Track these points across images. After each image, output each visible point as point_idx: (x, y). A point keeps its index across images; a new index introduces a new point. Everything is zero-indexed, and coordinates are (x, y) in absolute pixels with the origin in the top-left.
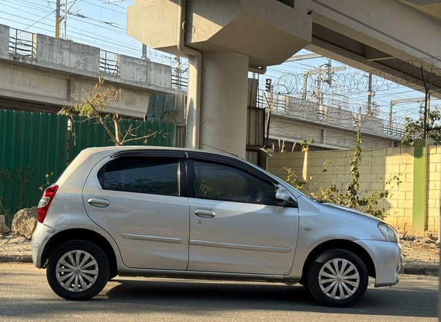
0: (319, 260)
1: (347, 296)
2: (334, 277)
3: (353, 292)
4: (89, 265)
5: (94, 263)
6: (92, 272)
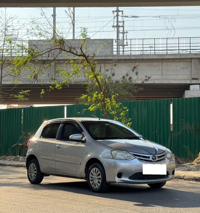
2: (94, 177)
4: (34, 170)
5: (36, 168)
6: (36, 172)
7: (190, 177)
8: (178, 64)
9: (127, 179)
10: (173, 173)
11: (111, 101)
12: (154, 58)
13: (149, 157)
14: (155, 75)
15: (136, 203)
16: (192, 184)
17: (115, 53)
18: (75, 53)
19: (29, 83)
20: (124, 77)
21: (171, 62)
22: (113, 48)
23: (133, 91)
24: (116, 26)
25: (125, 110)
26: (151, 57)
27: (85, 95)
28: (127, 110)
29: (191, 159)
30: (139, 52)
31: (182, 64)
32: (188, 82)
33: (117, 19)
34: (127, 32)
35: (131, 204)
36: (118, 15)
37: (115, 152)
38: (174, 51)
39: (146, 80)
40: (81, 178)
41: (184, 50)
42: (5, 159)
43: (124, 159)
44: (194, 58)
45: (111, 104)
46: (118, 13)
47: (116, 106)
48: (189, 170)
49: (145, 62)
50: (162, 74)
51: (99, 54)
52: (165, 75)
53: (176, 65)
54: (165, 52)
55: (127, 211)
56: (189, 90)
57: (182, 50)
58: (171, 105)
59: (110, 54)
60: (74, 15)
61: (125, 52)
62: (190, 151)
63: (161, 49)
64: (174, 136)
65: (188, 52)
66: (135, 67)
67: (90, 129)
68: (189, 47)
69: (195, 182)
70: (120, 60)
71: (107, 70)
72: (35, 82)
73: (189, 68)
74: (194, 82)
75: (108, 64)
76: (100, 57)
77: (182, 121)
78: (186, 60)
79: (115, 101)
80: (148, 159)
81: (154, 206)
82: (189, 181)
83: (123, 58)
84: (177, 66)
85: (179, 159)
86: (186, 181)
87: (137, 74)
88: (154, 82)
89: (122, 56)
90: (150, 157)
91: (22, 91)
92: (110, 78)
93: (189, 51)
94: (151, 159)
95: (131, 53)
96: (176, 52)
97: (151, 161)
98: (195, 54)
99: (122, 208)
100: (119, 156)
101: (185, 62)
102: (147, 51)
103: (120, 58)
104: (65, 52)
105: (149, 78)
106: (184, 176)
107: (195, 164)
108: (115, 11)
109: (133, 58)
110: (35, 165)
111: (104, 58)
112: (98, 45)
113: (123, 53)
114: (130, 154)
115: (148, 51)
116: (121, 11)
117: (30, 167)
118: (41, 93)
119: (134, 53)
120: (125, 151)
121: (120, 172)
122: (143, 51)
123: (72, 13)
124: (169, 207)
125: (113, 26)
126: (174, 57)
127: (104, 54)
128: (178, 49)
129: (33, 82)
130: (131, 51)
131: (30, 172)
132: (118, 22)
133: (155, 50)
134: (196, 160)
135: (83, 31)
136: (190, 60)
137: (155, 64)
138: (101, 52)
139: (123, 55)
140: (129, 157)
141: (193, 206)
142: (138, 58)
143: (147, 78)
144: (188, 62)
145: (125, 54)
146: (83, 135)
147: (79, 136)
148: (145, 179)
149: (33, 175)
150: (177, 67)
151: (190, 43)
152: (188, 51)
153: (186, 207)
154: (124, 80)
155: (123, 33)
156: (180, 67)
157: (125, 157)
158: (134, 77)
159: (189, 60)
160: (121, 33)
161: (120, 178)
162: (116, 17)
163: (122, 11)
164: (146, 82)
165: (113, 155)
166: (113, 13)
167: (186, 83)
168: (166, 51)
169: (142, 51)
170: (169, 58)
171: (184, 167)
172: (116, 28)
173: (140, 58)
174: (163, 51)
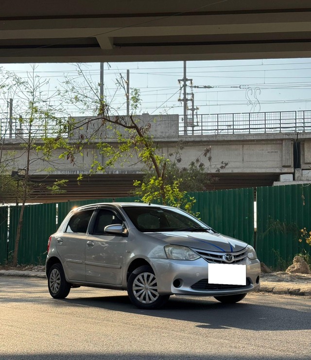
0: (134, 272)
1: (151, 302)
2: (143, 286)
3: (155, 299)
4: (58, 278)
5: (59, 276)
6: (59, 282)
7: (282, 289)
8: (265, 147)
9: (188, 289)
10: (257, 281)
11: (172, 189)
12: (232, 139)
13: (221, 257)
14: (234, 162)
15: (199, 324)
16: (285, 298)
17: (181, 133)
18: (124, 124)
19: (69, 173)
20: (193, 164)
21: (255, 144)
22: (178, 127)
23: (206, 181)
24: (183, 100)
25: (191, 201)
26: (229, 139)
27: (138, 181)
28: (194, 201)
29: (283, 268)
30: (213, 131)
31: (269, 147)
32: (278, 171)
33: (185, 90)
34: (197, 109)
35: (192, 324)
36: (185, 86)
37: (170, 248)
38: (258, 130)
39: (222, 167)
40: (122, 289)
41: (272, 128)
42: (31, 269)
43: (184, 259)
44: (285, 139)
45: (172, 193)
46: (185, 83)
47: (179, 195)
48: (279, 281)
49: (220, 145)
50: (243, 160)
51: (160, 134)
52: (247, 162)
53: (261, 149)
54: (247, 132)
55: (183, 334)
56: (279, 181)
57: (270, 128)
58: (255, 203)
59: (174, 134)
60: (128, 85)
61: (195, 132)
62: (280, 257)
63: (241, 127)
64: (258, 238)
65: (277, 131)
66: (208, 151)
67: (138, 220)
68: (279, 125)
69: (289, 296)
70: (188, 142)
71: (171, 155)
72: (76, 172)
73: (279, 152)
74: (286, 170)
75: (172, 147)
76: (162, 138)
77: (270, 218)
78: (274, 142)
79: (178, 190)
80: (220, 259)
81: (227, 328)
82: (280, 294)
83: (192, 139)
84: (263, 150)
85: (265, 267)
86: (276, 295)
87: (210, 159)
88: (232, 171)
89: (190, 137)
90: (223, 257)
91: (57, 181)
92: (174, 165)
93: (279, 129)
94: (224, 259)
95: (202, 133)
96: (262, 131)
97: (224, 262)
98: (286, 134)
99: (176, 330)
100: (176, 255)
101: (274, 144)
102: (223, 130)
103: (187, 140)
104: (110, 123)
105: (226, 164)
106: (273, 288)
107: (289, 272)
108: (181, 80)
109: (205, 139)
110: (58, 272)
111: (166, 140)
112: (159, 123)
113: (193, 133)
114: (193, 251)
115: (225, 131)
116: (189, 80)
117: (51, 274)
118: (78, 179)
119: (206, 133)
120: (185, 248)
121: (177, 278)
122: (218, 130)
123: (126, 82)
124: (250, 329)
125: (179, 100)
126: (259, 138)
127: (167, 134)
128: (264, 127)
129: (74, 172)
130: (202, 130)
131: (52, 282)
132: (185, 94)
133: (233, 129)
134: (289, 268)
135: (134, 93)
136: (281, 142)
137: (234, 147)
138: (162, 132)
139: (193, 136)
140: (191, 257)
141: (289, 328)
142: (211, 139)
143: (224, 165)
144: (277, 144)
145: (194, 134)
146: (124, 226)
147: (118, 226)
148: (216, 288)
149: (56, 285)
150: (263, 152)
151: (280, 120)
152: (277, 129)
153: (277, 330)
154: (194, 167)
155: (193, 110)
156: (267, 151)
157: (186, 257)
158: (207, 164)
159: (278, 142)
160: (190, 109)
161: (177, 287)
162: (183, 88)
163: (191, 80)
164: (222, 170)
165: (168, 254)
166: (180, 83)
167: (275, 171)
168: (248, 130)
169: (216, 130)
170: (252, 139)
171: (273, 277)
172: (183, 102)
173: (214, 139)
174: (244, 130)
